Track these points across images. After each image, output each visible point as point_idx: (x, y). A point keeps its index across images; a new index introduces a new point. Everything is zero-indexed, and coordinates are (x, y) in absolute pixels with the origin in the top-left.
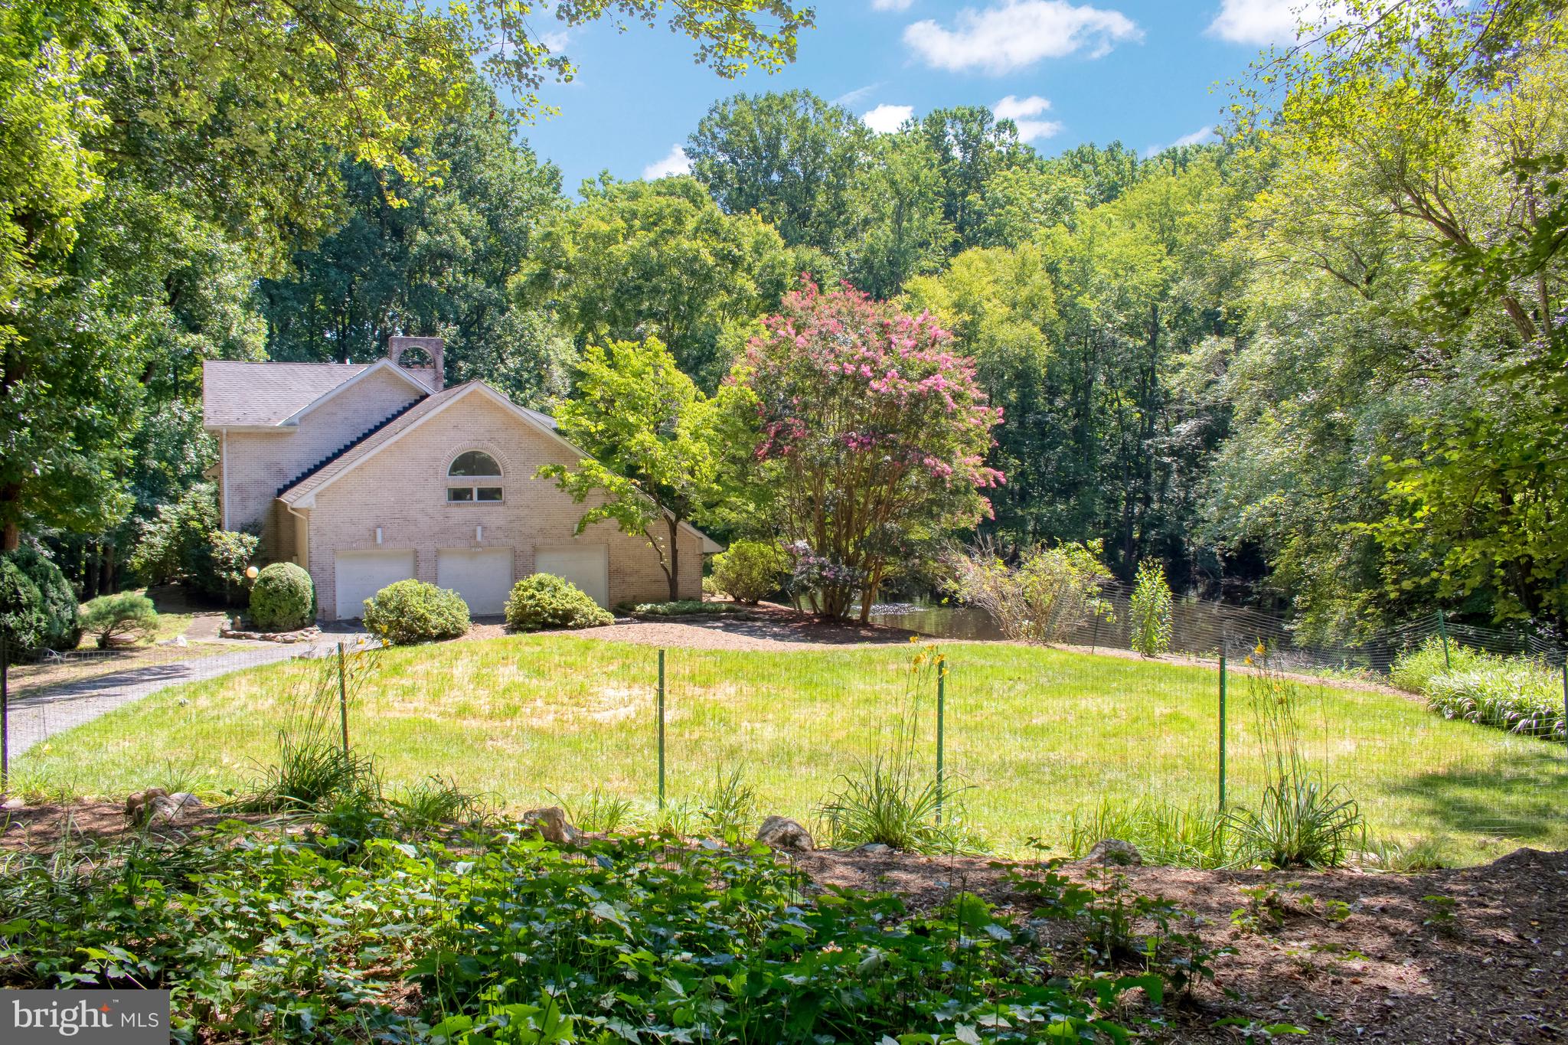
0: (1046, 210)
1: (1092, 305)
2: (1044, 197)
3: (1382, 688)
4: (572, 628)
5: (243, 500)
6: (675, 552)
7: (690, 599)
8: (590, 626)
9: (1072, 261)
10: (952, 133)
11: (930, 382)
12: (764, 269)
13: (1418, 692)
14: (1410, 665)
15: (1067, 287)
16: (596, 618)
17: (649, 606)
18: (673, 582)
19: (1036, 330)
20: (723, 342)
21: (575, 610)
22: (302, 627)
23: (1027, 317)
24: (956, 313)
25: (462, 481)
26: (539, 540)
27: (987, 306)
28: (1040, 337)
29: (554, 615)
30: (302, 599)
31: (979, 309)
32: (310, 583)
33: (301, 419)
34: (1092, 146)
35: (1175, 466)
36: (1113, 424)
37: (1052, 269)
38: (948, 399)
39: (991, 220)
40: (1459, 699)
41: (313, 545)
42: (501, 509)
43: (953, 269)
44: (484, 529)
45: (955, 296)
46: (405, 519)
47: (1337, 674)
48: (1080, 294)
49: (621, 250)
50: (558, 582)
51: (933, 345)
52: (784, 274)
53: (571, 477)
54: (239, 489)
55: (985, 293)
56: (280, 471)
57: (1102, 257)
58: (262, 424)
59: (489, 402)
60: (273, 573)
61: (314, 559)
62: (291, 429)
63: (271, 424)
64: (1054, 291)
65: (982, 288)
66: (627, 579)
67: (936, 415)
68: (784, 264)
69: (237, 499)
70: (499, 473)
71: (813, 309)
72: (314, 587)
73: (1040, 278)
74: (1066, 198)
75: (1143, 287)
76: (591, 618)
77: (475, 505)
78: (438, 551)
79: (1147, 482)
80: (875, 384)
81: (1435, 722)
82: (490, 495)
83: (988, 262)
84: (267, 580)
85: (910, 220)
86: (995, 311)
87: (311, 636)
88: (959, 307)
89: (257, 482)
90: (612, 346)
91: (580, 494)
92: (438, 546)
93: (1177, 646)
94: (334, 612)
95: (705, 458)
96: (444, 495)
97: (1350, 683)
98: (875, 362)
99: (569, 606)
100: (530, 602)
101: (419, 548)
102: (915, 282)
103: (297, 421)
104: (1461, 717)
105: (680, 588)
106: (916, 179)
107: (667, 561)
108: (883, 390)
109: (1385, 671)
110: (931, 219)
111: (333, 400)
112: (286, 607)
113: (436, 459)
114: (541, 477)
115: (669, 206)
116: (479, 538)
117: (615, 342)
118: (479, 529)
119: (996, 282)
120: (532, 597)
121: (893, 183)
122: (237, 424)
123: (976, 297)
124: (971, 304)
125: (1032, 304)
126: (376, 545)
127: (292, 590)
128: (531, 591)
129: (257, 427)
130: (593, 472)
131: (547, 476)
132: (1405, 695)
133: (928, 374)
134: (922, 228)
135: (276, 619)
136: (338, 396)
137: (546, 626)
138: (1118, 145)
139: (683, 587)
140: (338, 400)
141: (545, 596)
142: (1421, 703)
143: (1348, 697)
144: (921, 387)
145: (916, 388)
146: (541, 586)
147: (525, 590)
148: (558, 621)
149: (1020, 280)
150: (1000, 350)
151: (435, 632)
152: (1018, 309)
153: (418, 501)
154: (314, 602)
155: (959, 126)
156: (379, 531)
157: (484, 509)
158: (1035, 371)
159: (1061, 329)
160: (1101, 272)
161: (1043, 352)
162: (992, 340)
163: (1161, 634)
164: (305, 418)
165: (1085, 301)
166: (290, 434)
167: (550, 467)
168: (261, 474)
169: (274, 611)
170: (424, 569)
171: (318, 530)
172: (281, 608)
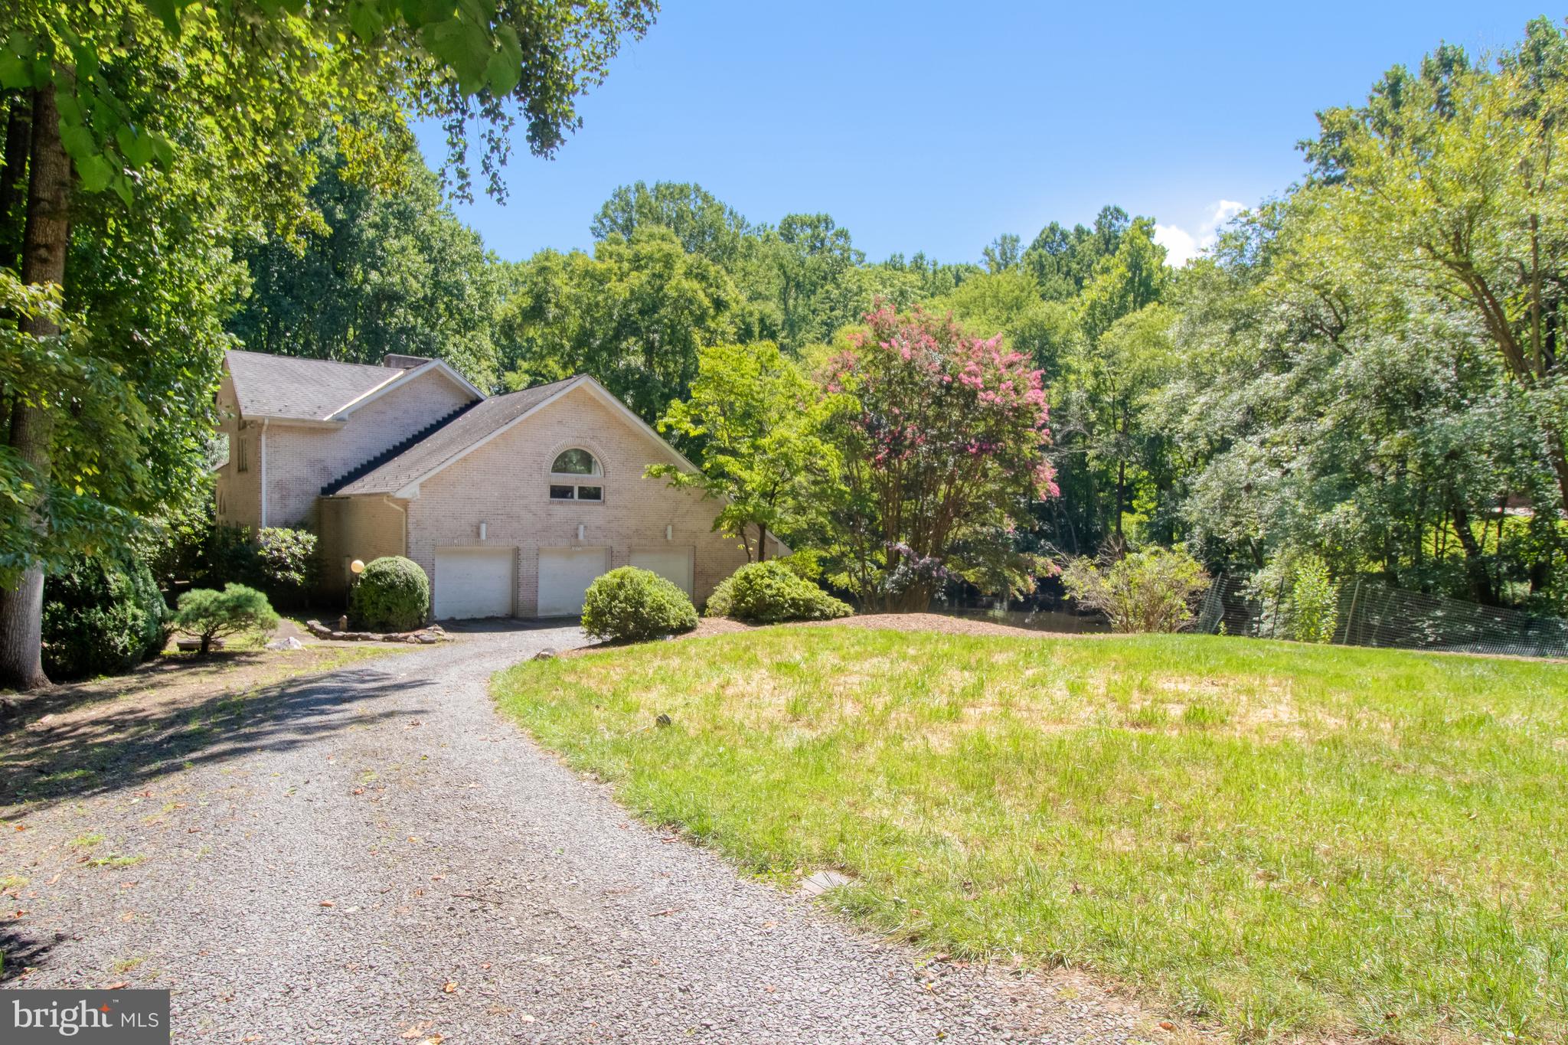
5: (283, 497)
10: (804, 233)
25: (563, 480)
26: (635, 541)
30: (421, 595)
32: (426, 578)
33: (350, 415)
34: (901, 256)
41: (412, 539)
42: (600, 508)
44: (585, 527)
49: (621, 290)
54: (280, 486)
56: (325, 469)
58: (307, 417)
59: (592, 399)
60: (385, 567)
61: (413, 555)
62: (340, 424)
63: (318, 418)
66: (710, 580)
69: (276, 496)
72: (429, 582)
77: (576, 503)
78: (539, 549)
80: (983, 396)
82: (592, 494)
84: (376, 576)
89: (298, 479)
96: (547, 492)
101: (521, 546)
103: (346, 416)
106: (802, 264)
111: (382, 398)
112: (404, 604)
113: (540, 454)
114: (651, 476)
115: (660, 250)
118: (582, 527)
121: (781, 267)
122: (280, 415)
126: (480, 542)
127: (411, 586)
129: (303, 421)
131: (658, 476)
136: (387, 395)
140: (386, 398)
153: (521, 497)
155: (809, 232)
156: (483, 527)
157: (586, 508)
164: (353, 415)
166: (335, 430)
167: (662, 466)
168: (303, 471)
169: (389, 609)
170: (525, 567)
171: (418, 523)
172: (397, 605)
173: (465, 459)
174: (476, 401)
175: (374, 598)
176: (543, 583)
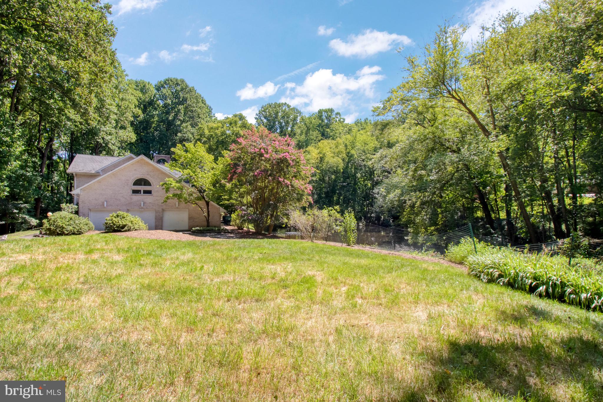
3: (442, 261)
6: (208, 212)
10: (324, 114)
11: (283, 155)
13: (461, 263)
14: (454, 250)
18: (208, 221)
19: (340, 159)
23: (338, 156)
24: (318, 155)
25: (137, 188)
26: (164, 207)
27: (327, 153)
28: (341, 161)
34: (361, 120)
37: (345, 145)
38: (290, 161)
39: (331, 134)
40: (491, 270)
42: (151, 197)
43: (319, 145)
44: (144, 203)
46: (116, 199)
47: (420, 254)
48: (352, 150)
55: (327, 150)
64: (345, 150)
66: (195, 220)
67: (287, 166)
70: (151, 185)
73: (342, 147)
76: (141, 228)
77: (142, 195)
80: (265, 155)
81: (476, 283)
82: (147, 192)
83: (328, 143)
86: (329, 155)
88: (320, 153)
92: (128, 208)
93: (359, 241)
97: (426, 258)
101: (120, 209)
102: (310, 148)
103: (100, 171)
104: (494, 281)
107: (206, 214)
108: (268, 157)
109: (443, 253)
113: (128, 180)
116: (142, 206)
119: (330, 148)
123: (324, 151)
125: (339, 153)
126: (104, 207)
132: (453, 265)
133: (284, 153)
138: (367, 119)
142: (464, 270)
143: (425, 266)
144: (280, 156)
149: (336, 147)
150: (330, 165)
155: (326, 114)
156: (105, 203)
157: (145, 197)
159: (346, 159)
162: (328, 162)
163: (353, 237)
164: (103, 171)
165: (353, 152)
171: (83, 202)
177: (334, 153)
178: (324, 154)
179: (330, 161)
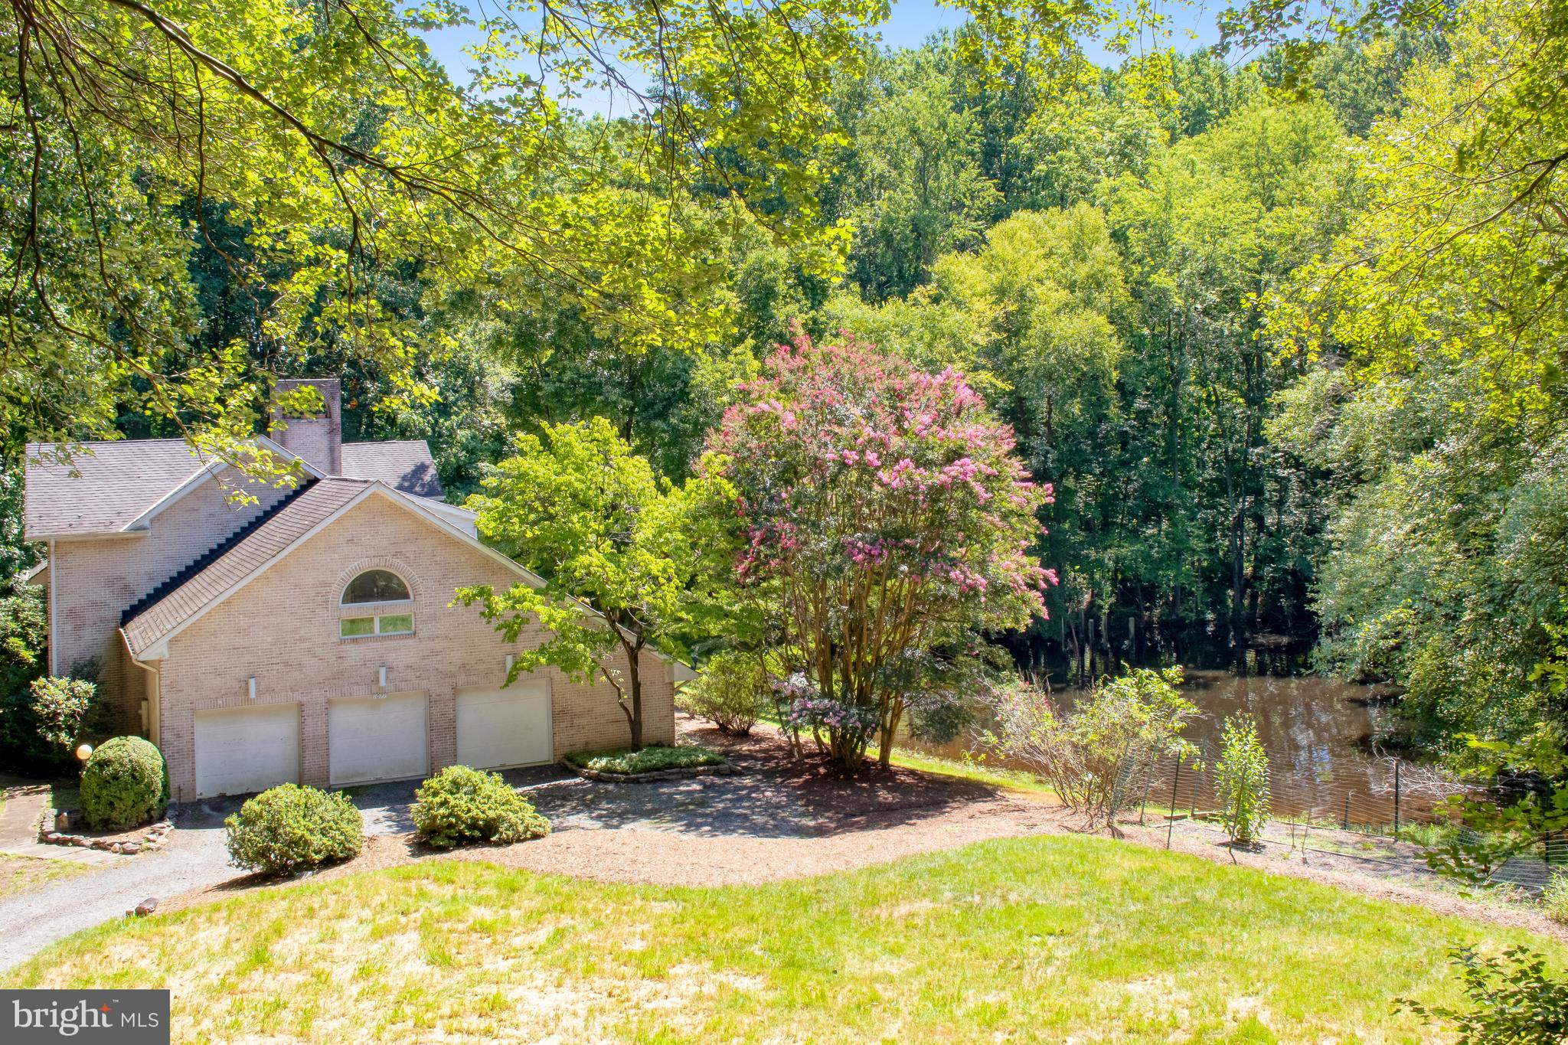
0: (1112, 153)
1: (1170, 283)
2: (1109, 135)
4: (498, 844)
5: (75, 628)
6: (637, 686)
7: (659, 745)
8: (519, 841)
9: (1145, 225)
11: (954, 470)
12: (749, 274)
15: (1139, 261)
16: (527, 829)
17: (603, 762)
18: (636, 724)
19: (1102, 320)
20: (699, 379)
21: (500, 819)
22: (149, 822)
23: (1088, 303)
24: (995, 303)
25: (359, 610)
26: (462, 678)
27: (1038, 289)
28: (1109, 329)
29: (473, 826)
30: (149, 785)
31: (1029, 294)
32: (160, 762)
33: (152, 521)
35: (1293, 478)
36: (1212, 426)
37: (1118, 236)
38: (978, 488)
39: (1041, 168)
41: (166, 704)
42: (410, 641)
43: (993, 243)
44: (390, 669)
45: (995, 278)
46: (287, 664)
48: (1154, 269)
50: (478, 777)
51: (958, 414)
52: (775, 280)
53: (500, 603)
54: (71, 615)
55: (1034, 273)
56: (126, 587)
57: (1182, 218)
58: (101, 529)
60: (111, 754)
61: (166, 723)
62: (140, 534)
63: (114, 530)
64: (1122, 266)
65: (1031, 266)
66: (576, 721)
68: (773, 266)
70: (406, 596)
71: (805, 369)
72: (165, 768)
73: (1103, 251)
74: (1137, 136)
75: (1237, 257)
76: (521, 829)
77: (376, 639)
78: (329, 702)
79: (1259, 502)
80: (884, 475)
82: (396, 626)
83: (1038, 229)
84: (103, 764)
85: (937, 178)
86: (1050, 295)
87: (161, 840)
88: (1001, 292)
89: (95, 604)
90: (549, 431)
91: (512, 630)
92: (329, 695)
94: (194, 790)
95: (669, 580)
96: (336, 630)
98: (883, 444)
99: (492, 814)
100: (442, 811)
101: (304, 699)
102: (942, 263)
103: (147, 523)
105: (645, 729)
106: (943, 125)
107: (627, 697)
108: (894, 484)
110: (963, 175)
112: (128, 797)
113: (325, 584)
114: (461, 604)
116: (382, 683)
117: (553, 426)
118: (383, 671)
119: (1049, 255)
120: (445, 803)
121: (914, 132)
123: (1023, 279)
124: (1017, 287)
125: (1097, 282)
126: (248, 700)
127: (136, 774)
128: (443, 795)
129: (95, 535)
130: (527, 604)
131: (469, 601)
133: (954, 455)
134: (953, 186)
135: (115, 814)
136: (200, 487)
137: (462, 841)
139: (650, 728)
140: (203, 492)
141: (460, 801)
144: (943, 477)
145: (938, 478)
146: (456, 785)
147: (435, 794)
148: (477, 834)
149: (1079, 252)
150: (1056, 349)
151: (317, 857)
152: (1078, 294)
153: (302, 640)
154: (165, 786)
156: (252, 682)
157: (389, 642)
158: (1104, 374)
159: (1134, 315)
160: (1182, 237)
161: (1114, 349)
162: (1047, 337)
164: (158, 518)
165: (1161, 279)
166: (139, 540)
167: (473, 589)
168: (101, 594)
169: (111, 804)
170: (312, 726)
171: (172, 685)
172: (121, 799)
173: (228, 602)
174: (314, 481)
175: (97, 791)
176: (336, 743)
177: (1072, 287)
178: (1022, 296)
179: (1057, 332)
